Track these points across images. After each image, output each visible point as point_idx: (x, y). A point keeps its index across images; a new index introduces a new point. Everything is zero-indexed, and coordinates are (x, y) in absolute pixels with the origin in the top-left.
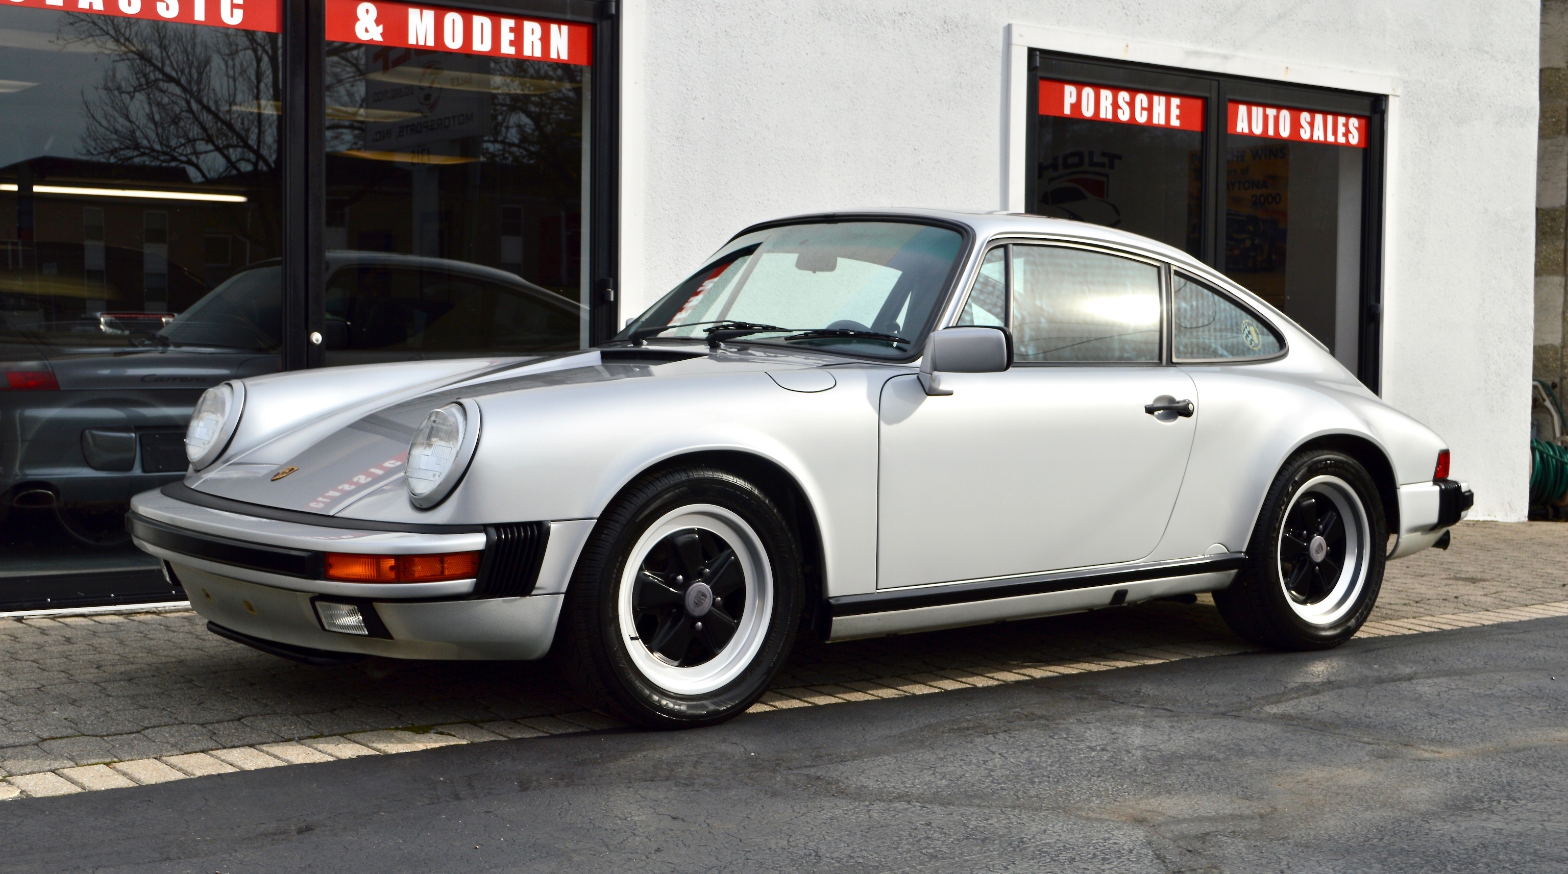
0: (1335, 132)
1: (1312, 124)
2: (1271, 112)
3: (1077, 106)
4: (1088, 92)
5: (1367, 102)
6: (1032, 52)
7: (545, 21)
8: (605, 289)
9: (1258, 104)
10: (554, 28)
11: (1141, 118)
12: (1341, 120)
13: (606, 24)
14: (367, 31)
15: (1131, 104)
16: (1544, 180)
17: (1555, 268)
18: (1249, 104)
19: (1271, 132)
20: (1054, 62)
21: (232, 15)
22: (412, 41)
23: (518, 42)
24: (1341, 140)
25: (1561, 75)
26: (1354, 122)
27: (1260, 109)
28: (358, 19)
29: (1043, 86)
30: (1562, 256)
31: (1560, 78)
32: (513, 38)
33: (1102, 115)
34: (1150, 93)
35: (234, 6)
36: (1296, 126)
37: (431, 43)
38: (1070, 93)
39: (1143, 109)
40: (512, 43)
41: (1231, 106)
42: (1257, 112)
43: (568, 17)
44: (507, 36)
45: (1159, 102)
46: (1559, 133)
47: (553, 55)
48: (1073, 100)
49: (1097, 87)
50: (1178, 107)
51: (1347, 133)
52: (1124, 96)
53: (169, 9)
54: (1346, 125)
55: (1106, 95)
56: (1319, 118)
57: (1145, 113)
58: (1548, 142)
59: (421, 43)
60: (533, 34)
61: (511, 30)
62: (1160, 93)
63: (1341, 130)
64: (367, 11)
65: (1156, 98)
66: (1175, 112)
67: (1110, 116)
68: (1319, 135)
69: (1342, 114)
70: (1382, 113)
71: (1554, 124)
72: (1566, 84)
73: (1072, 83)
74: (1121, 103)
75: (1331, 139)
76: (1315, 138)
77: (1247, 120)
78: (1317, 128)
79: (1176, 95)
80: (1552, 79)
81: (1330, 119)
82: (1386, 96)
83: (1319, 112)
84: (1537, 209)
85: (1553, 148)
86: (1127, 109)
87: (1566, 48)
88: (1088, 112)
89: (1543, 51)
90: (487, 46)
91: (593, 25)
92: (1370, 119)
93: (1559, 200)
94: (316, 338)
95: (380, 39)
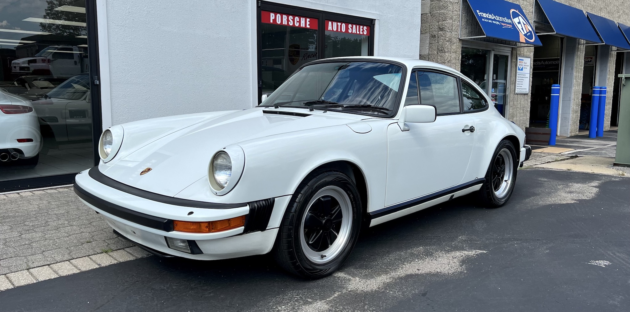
0: (359, 31)
1: (352, 28)
2: (339, 24)
3: (275, 20)
4: (278, 16)
5: (369, 22)
6: (258, 1)
9: (335, 21)
11: (297, 25)
12: (361, 27)
15: (293, 20)
16: (421, 46)
18: (333, 21)
19: (339, 30)
20: (266, 5)
24: (361, 33)
26: (365, 28)
27: (336, 23)
29: (263, 13)
33: (284, 23)
34: (300, 16)
36: (347, 28)
38: (272, 16)
39: (297, 22)
41: (326, 21)
42: (335, 24)
45: (303, 20)
46: (427, 32)
48: (274, 18)
49: (282, 14)
50: (309, 21)
51: (363, 31)
52: (291, 17)
54: (363, 28)
55: (285, 17)
56: (354, 26)
57: (298, 23)
58: (423, 35)
62: (303, 17)
63: (361, 30)
66: (308, 23)
67: (286, 24)
68: (354, 31)
69: (362, 25)
70: (374, 25)
71: (425, 30)
72: (429, 18)
73: (273, 12)
74: (290, 19)
75: (358, 33)
76: (353, 32)
77: (332, 26)
78: (354, 29)
79: (308, 18)
80: (425, 17)
81: (358, 26)
82: (375, 20)
83: (354, 24)
84: (420, 55)
85: (424, 37)
86: (292, 22)
87: (429, 8)
88: (279, 22)
89: (422, 8)
92: (370, 26)
93: (426, 52)
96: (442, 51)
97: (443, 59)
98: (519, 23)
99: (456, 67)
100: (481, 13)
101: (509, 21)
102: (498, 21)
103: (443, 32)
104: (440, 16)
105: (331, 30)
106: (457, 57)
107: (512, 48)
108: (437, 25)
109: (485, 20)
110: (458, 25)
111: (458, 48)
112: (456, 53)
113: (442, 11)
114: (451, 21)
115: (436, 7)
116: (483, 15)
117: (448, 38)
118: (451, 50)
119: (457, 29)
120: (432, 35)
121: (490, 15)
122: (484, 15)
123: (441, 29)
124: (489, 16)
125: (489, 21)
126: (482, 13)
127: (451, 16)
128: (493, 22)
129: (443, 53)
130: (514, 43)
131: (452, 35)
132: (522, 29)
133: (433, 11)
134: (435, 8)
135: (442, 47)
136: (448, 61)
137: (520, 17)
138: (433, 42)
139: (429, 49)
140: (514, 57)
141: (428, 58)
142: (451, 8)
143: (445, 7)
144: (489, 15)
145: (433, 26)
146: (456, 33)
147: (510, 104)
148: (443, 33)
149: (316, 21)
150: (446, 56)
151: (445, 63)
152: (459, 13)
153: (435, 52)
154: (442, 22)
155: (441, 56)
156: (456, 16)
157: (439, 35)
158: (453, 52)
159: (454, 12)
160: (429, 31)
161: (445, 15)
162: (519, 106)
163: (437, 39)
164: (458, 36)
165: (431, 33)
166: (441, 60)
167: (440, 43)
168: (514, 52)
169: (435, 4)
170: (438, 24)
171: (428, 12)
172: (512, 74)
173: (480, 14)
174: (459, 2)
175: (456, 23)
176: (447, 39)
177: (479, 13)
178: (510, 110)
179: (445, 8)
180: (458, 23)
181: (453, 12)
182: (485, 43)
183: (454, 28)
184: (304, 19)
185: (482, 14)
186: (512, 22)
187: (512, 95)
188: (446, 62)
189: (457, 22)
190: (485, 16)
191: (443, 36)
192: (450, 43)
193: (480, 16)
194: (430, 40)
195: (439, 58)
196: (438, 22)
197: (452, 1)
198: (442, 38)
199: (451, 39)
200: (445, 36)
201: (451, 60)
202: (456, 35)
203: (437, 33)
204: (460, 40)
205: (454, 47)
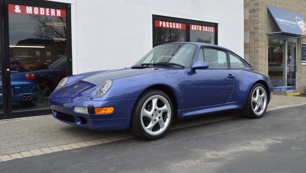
0: (209, 30)
1: (205, 28)
2: (198, 26)
3: (162, 25)
4: (164, 23)
5: (214, 25)
6: (153, 15)
7: (55, 9)
8: (70, 59)
9: (195, 25)
10: (57, 10)
11: (174, 27)
13: (68, 9)
14: (17, 11)
15: (172, 25)
16: (245, 38)
17: (248, 53)
19: (198, 30)
20: (157, 17)
22: (27, 13)
23: (50, 13)
24: (210, 31)
27: (196, 26)
28: (15, 9)
29: (155, 21)
33: (167, 27)
34: (176, 22)
36: (202, 28)
37: (31, 13)
41: (190, 25)
42: (195, 26)
43: (60, 8)
46: (248, 30)
47: (58, 15)
48: (161, 24)
49: (166, 21)
54: (211, 28)
55: (168, 23)
57: (175, 26)
59: (29, 13)
60: (53, 11)
61: (48, 11)
62: (177, 23)
64: (17, 7)
66: (180, 26)
67: (168, 27)
68: (206, 30)
69: (210, 27)
70: (217, 26)
72: (249, 22)
73: (161, 21)
74: (170, 24)
75: (208, 31)
77: (193, 27)
78: (206, 29)
79: (180, 23)
80: (246, 22)
81: (208, 27)
82: (218, 24)
83: (206, 26)
84: (245, 43)
85: (247, 33)
87: (249, 17)
88: (164, 26)
89: (245, 17)
90: (43, 14)
91: (66, 10)
92: (215, 27)
93: (248, 41)
94: (8, 70)
95: (20, 12)
96: (257, 40)
98: (301, 24)
100: (278, 19)
101: (295, 23)
102: (288, 23)
104: (255, 21)
105: (193, 29)
106: (266, 44)
107: (298, 39)
108: (253, 26)
109: (281, 23)
111: (266, 39)
112: (265, 42)
113: (256, 18)
114: (262, 24)
115: (253, 16)
119: (265, 28)
120: (251, 32)
121: (284, 20)
122: (280, 20)
123: (256, 29)
125: (283, 24)
127: (261, 21)
128: (286, 24)
129: (258, 42)
130: (299, 36)
131: (262, 32)
132: (303, 28)
133: (251, 18)
135: (257, 38)
136: (261, 47)
137: (301, 21)
138: (252, 36)
139: (250, 40)
140: (299, 44)
142: (261, 16)
143: (258, 16)
145: (251, 27)
147: (298, 71)
149: (185, 25)
150: (260, 43)
152: (266, 19)
153: (253, 42)
154: (256, 24)
155: (257, 44)
156: (264, 21)
157: (255, 32)
158: (263, 41)
159: (263, 19)
161: (258, 20)
162: (304, 72)
163: (254, 34)
166: (257, 46)
167: (256, 36)
168: (299, 41)
169: (252, 14)
171: (248, 19)
172: (299, 54)
174: (265, 13)
175: (264, 25)
176: (260, 34)
177: (277, 19)
178: (299, 75)
180: (266, 25)
182: (281, 35)
183: (263, 28)
184: (178, 24)
186: (297, 24)
187: (299, 66)
188: (260, 47)
190: (280, 21)
192: (261, 36)
194: (250, 34)
195: (256, 44)
196: (254, 24)
197: (261, 12)
198: (257, 33)
199: (261, 34)
200: (259, 32)
201: (262, 46)
202: (265, 31)
203: (254, 30)
204: (267, 34)
205: (264, 38)
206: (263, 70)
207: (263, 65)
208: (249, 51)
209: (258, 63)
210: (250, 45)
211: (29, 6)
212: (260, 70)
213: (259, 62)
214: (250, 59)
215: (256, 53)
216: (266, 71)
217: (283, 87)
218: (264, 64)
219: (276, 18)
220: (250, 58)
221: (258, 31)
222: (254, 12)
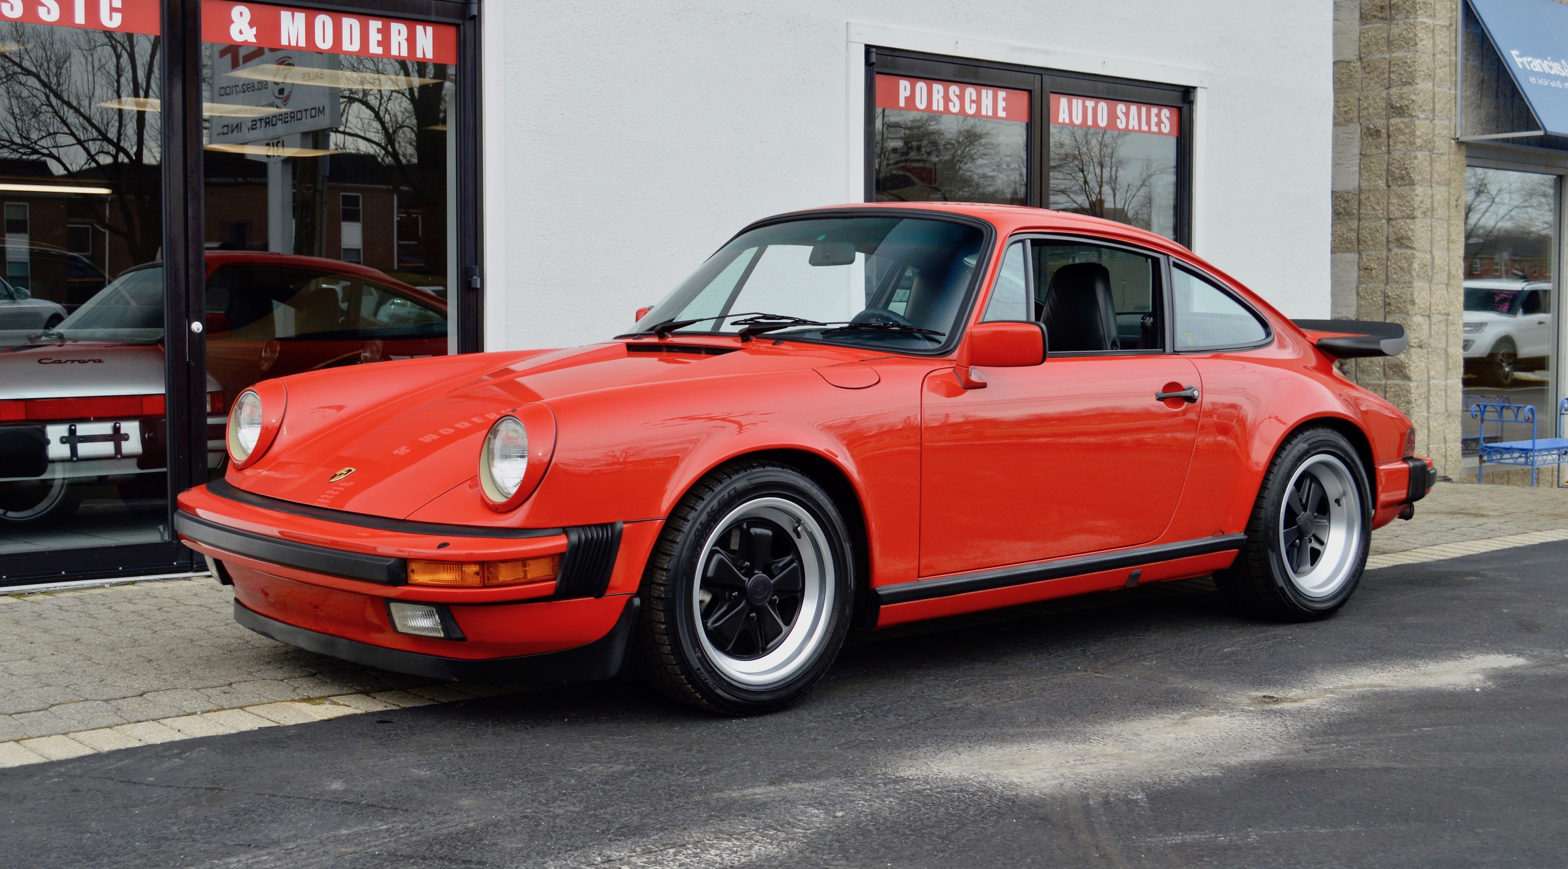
0: (1148, 123)
1: (1127, 115)
2: (1090, 103)
3: (911, 100)
4: (921, 86)
5: (1178, 95)
6: (868, 48)
7: (411, 21)
8: (471, 277)
9: (1078, 96)
10: (419, 29)
11: (971, 110)
12: (1154, 110)
13: (469, 25)
14: (241, 32)
15: (961, 97)
16: (1337, 165)
17: (1348, 246)
18: (1070, 95)
19: (1090, 123)
20: (889, 57)
21: (111, 19)
22: (284, 42)
23: (385, 42)
24: (1154, 129)
25: (1351, 68)
26: (1165, 112)
27: (1080, 101)
28: (233, 22)
29: (880, 80)
30: (1355, 235)
31: (1350, 69)
32: (380, 39)
33: (935, 107)
34: (979, 85)
35: (113, 10)
36: (1112, 117)
37: (302, 44)
38: (904, 86)
39: (972, 101)
40: (379, 44)
42: (1077, 103)
43: (433, 18)
44: (375, 37)
45: (987, 95)
46: (1351, 121)
47: (419, 55)
48: (908, 93)
49: (930, 79)
50: (1004, 99)
51: (1159, 123)
52: (954, 89)
53: (50, 12)
54: (1159, 115)
55: (938, 88)
56: (1134, 109)
57: (974, 106)
58: (1341, 129)
59: (293, 44)
60: (399, 34)
61: (379, 31)
62: (987, 86)
63: (1154, 120)
64: (241, 14)
65: (984, 91)
66: (1001, 104)
67: (941, 109)
68: (1133, 124)
69: (1155, 105)
70: (1192, 105)
71: (1346, 112)
72: (1356, 75)
73: (907, 77)
74: (952, 96)
75: (1145, 128)
76: (1131, 127)
77: (1068, 111)
78: (1130, 117)
79: (1002, 88)
80: (1343, 71)
81: (1144, 109)
82: (1194, 88)
83: (1134, 103)
84: (1332, 192)
85: (1345, 135)
86: (957, 101)
87: (1357, 43)
88: (921, 104)
89: (1336, 47)
90: (356, 47)
91: (457, 26)
92: (1180, 109)
93: (1352, 183)
94: (197, 326)
95: (254, 40)
96: (1402, 178)
97: (1407, 204)
99: (1449, 231)
100: (1525, 59)
103: (1406, 120)
104: (1392, 69)
105: (1067, 121)
106: (1452, 198)
108: (1382, 99)
109: (1540, 82)
110: (1453, 96)
111: (1454, 169)
112: (1448, 184)
113: (1400, 54)
114: (1430, 85)
115: (1381, 42)
116: (1532, 65)
117: (1419, 137)
118: (1431, 174)
119: (1450, 110)
120: (1368, 129)
121: (1556, 65)
122: (1537, 65)
123: (1400, 112)
124: (1551, 68)
125: (1553, 84)
126: (1530, 59)
127: (1428, 68)
129: (1408, 187)
131: (1434, 129)
133: (1370, 53)
134: (1377, 44)
135: (1403, 167)
136: (1424, 213)
138: (1374, 151)
139: (1360, 174)
141: (1357, 203)
142: (1425, 42)
143: (1410, 42)
144: (1551, 64)
145: (1372, 102)
146: (1446, 122)
148: (1403, 122)
149: (1025, 96)
150: (1417, 195)
151: (1414, 218)
152: (1453, 58)
153: (1382, 184)
154: (1399, 88)
155: (1401, 197)
156: (1444, 69)
157: (1391, 128)
158: (1438, 183)
159: (1438, 56)
160: (1359, 117)
161: (1410, 67)
163: (1386, 140)
164: (1452, 132)
165: (1365, 123)
166: (1402, 209)
167: (1397, 155)
169: (1376, 31)
170: (1388, 94)
171: (1354, 57)
173: (1522, 63)
174: (1451, 25)
175: (1446, 89)
177: (1518, 60)
179: (1408, 44)
180: (1453, 92)
181: (1434, 55)
182: (1541, 151)
183: (1438, 107)
185: (1529, 63)
188: (1418, 213)
189: (1450, 89)
190: (1537, 69)
191: (1404, 134)
192: (1427, 153)
193: (1521, 67)
194: (1362, 145)
195: (1394, 201)
196: (1388, 88)
197: (1429, 21)
198: (1402, 138)
199: (1430, 141)
200: (1413, 134)
201: (1433, 209)
202: (1446, 127)
203: (1384, 122)
204: (1460, 143)
205: (1441, 167)
206: (1438, 343)
207: (1435, 318)
208: (1353, 235)
209: (1409, 307)
210: (1360, 201)
211: (293, 7)
212: (1421, 347)
213: (1413, 302)
214: (1360, 283)
215: (1396, 250)
216: (1451, 350)
217: (1541, 443)
218: (1439, 313)
219: (1514, 53)
220: (1359, 277)
221: (1407, 126)
222: (1390, 19)
